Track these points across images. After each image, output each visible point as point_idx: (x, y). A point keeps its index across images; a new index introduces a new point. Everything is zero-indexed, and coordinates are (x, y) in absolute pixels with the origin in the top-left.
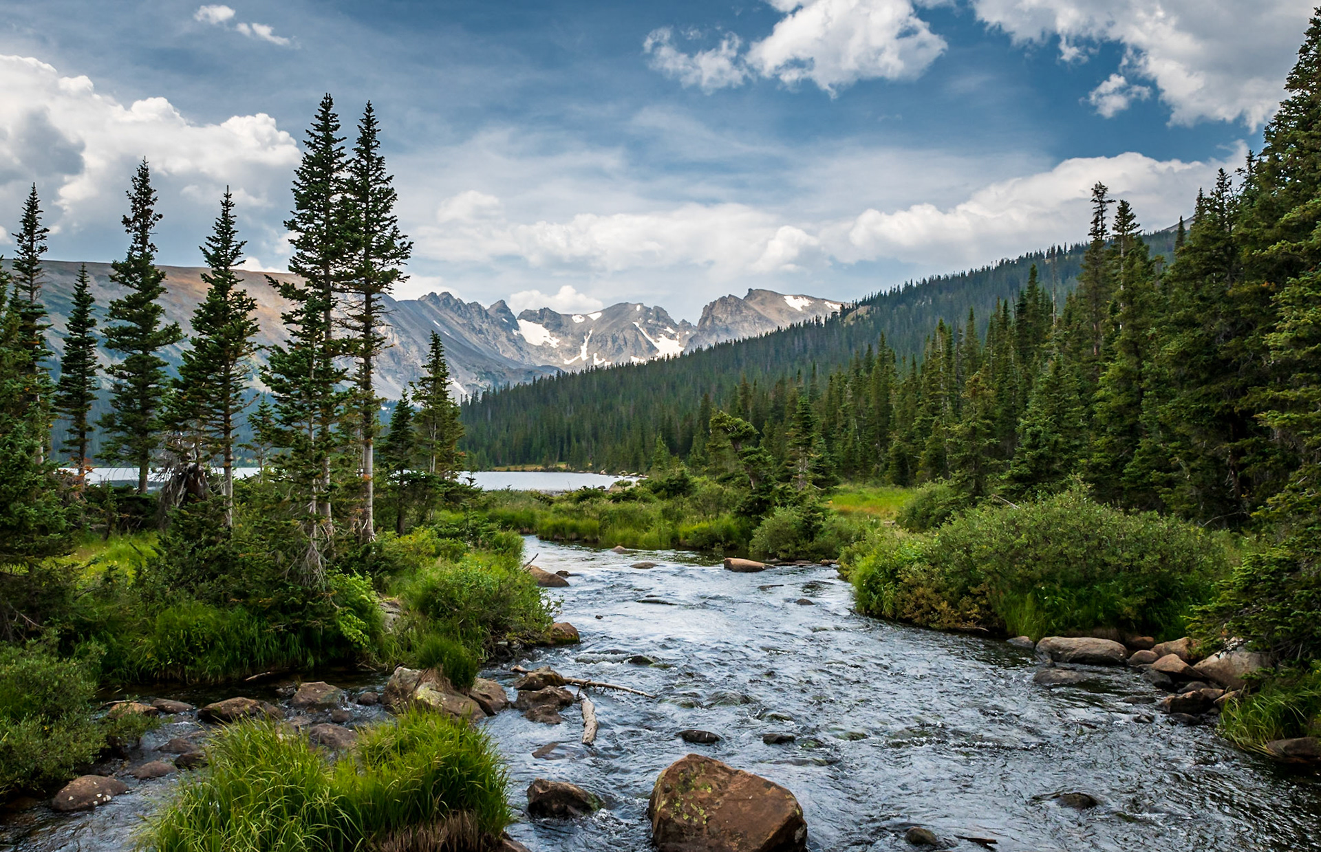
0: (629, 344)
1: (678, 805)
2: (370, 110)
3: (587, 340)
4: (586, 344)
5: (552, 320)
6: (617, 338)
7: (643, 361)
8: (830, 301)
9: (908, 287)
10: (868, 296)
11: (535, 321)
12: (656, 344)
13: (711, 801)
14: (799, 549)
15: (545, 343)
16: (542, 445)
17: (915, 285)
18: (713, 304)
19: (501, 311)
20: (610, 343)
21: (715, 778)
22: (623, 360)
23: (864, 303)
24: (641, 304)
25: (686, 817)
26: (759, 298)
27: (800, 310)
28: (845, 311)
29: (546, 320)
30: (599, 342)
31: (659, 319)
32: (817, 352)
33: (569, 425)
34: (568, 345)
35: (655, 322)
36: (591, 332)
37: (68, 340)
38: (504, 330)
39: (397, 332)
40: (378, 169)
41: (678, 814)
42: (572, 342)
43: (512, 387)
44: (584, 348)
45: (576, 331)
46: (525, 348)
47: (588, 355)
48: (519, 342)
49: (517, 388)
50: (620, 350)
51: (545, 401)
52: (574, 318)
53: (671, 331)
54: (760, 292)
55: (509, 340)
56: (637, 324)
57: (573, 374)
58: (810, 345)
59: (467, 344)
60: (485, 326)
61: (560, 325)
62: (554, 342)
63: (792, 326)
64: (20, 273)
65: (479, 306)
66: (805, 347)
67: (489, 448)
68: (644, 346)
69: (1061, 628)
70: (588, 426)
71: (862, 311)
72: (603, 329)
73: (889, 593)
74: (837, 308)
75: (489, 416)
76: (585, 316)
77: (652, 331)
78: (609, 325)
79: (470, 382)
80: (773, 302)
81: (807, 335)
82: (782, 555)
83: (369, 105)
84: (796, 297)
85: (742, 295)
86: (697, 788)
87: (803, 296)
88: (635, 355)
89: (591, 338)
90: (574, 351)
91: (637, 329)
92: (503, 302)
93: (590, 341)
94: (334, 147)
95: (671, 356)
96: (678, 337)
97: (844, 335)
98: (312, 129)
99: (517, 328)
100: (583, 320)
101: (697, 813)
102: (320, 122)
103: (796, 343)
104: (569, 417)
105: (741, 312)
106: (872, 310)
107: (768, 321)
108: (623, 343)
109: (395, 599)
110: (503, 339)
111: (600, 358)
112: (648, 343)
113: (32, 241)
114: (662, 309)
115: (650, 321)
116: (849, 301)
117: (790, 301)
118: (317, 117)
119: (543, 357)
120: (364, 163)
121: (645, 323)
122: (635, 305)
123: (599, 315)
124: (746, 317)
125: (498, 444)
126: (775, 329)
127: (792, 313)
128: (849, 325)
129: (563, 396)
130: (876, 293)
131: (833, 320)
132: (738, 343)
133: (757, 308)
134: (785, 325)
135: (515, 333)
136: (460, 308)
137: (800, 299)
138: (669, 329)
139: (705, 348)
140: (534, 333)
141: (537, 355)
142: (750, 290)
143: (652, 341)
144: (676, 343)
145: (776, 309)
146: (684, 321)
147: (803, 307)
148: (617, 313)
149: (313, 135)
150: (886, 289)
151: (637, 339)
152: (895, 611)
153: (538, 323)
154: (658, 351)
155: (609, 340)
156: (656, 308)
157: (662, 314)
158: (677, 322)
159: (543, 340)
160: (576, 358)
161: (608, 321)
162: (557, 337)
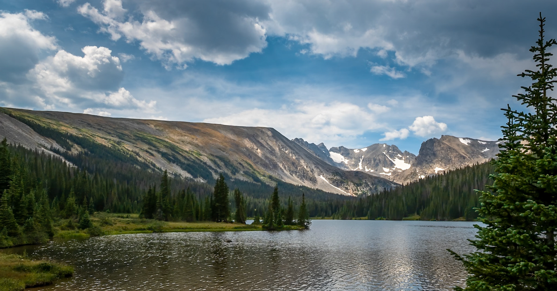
0: (382, 162)
3: (361, 160)
4: (361, 162)
5: (345, 152)
6: (376, 159)
8: (480, 140)
11: (337, 152)
12: (394, 162)
15: (342, 162)
18: (427, 142)
19: (322, 147)
20: (373, 162)
24: (386, 144)
26: (447, 139)
27: (467, 144)
29: (342, 152)
30: (367, 161)
34: (353, 163)
35: (393, 152)
36: (363, 157)
39: (294, 153)
42: (355, 161)
44: (360, 164)
45: (356, 156)
47: (363, 167)
48: (331, 161)
50: (377, 165)
52: (354, 150)
53: (400, 156)
54: (447, 136)
56: (385, 153)
61: (348, 154)
62: (346, 161)
65: (315, 145)
68: (389, 163)
72: (369, 155)
77: (391, 156)
78: (371, 153)
79: (329, 177)
80: (454, 141)
84: (464, 139)
85: (439, 138)
87: (467, 138)
88: (384, 167)
89: (363, 159)
90: (356, 165)
91: (385, 155)
92: (323, 143)
93: (363, 161)
96: (403, 159)
99: (329, 155)
100: (359, 151)
105: (440, 146)
108: (378, 161)
111: (368, 168)
112: (390, 161)
114: (395, 146)
115: (390, 151)
117: (462, 140)
119: (342, 168)
121: (388, 152)
122: (383, 145)
123: (366, 149)
124: (443, 148)
127: (463, 145)
133: (447, 143)
135: (329, 157)
136: (308, 145)
137: (467, 140)
138: (399, 155)
140: (337, 158)
142: (442, 136)
143: (392, 160)
144: (403, 161)
145: (457, 144)
146: (406, 151)
147: (468, 143)
148: (374, 148)
151: (385, 160)
153: (339, 153)
154: (395, 165)
155: (372, 160)
156: (393, 145)
157: (395, 148)
158: (403, 152)
159: (341, 161)
160: (357, 168)
161: (370, 152)
162: (348, 159)
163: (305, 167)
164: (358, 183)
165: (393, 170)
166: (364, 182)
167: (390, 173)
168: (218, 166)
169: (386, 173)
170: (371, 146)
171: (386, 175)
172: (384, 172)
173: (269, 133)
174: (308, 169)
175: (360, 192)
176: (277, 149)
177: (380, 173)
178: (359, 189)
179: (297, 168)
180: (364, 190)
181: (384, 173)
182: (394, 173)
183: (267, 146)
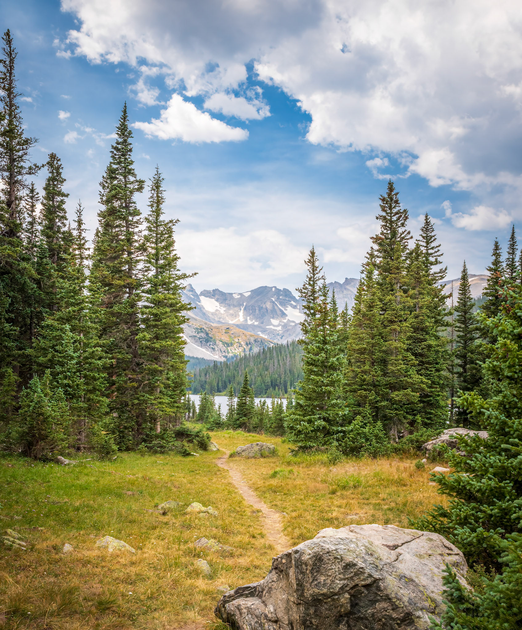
0: (269, 311)
3: (242, 309)
4: (242, 311)
5: (220, 296)
6: (262, 308)
11: (210, 297)
12: (285, 312)
15: (217, 310)
19: (190, 291)
20: (257, 311)
24: (275, 287)
26: (353, 284)
29: (217, 296)
30: (250, 310)
31: (286, 296)
34: (231, 312)
35: (284, 298)
36: (245, 304)
42: (234, 310)
44: (241, 314)
45: (236, 303)
46: (205, 313)
47: (244, 318)
48: (202, 310)
50: (263, 315)
52: (234, 295)
53: (294, 304)
54: (353, 280)
56: (273, 299)
61: (226, 299)
62: (222, 310)
68: (278, 312)
72: (252, 302)
76: (241, 294)
77: (282, 303)
78: (255, 299)
88: (273, 318)
89: (245, 307)
90: (236, 315)
91: (274, 302)
92: (190, 285)
93: (245, 309)
96: (298, 307)
99: (200, 301)
100: (239, 296)
105: (343, 292)
108: (265, 311)
111: (251, 320)
112: (281, 310)
114: (288, 290)
115: (281, 297)
119: (216, 319)
121: (278, 299)
122: (272, 288)
123: (249, 294)
124: (345, 295)
133: (351, 290)
135: (199, 304)
138: (292, 302)
140: (210, 304)
141: (212, 317)
142: (346, 278)
143: (283, 309)
144: (297, 311)
148: (260, 292)
151: (274, 308)
153: (212, 298)
154: (287, 316)
155: (257, 308)
156: (284, 289)
157: (288, 293)
158: (298, 298)
159: (215, 309)
160: (236, 320)
161: (255, 297)
162: (225, 307)
164: (229, 342)
165: (283, 322)
166: (237, 341)
167: (280, 327)
169: (274, 326)
170: (255, 290)
171: (274, 330)
172: (272, 324)
175: (231, 355)
177: (267, 327)
178: (230, 350)
180: (236, 352)
181: (271, 327)
182: (285, 326)
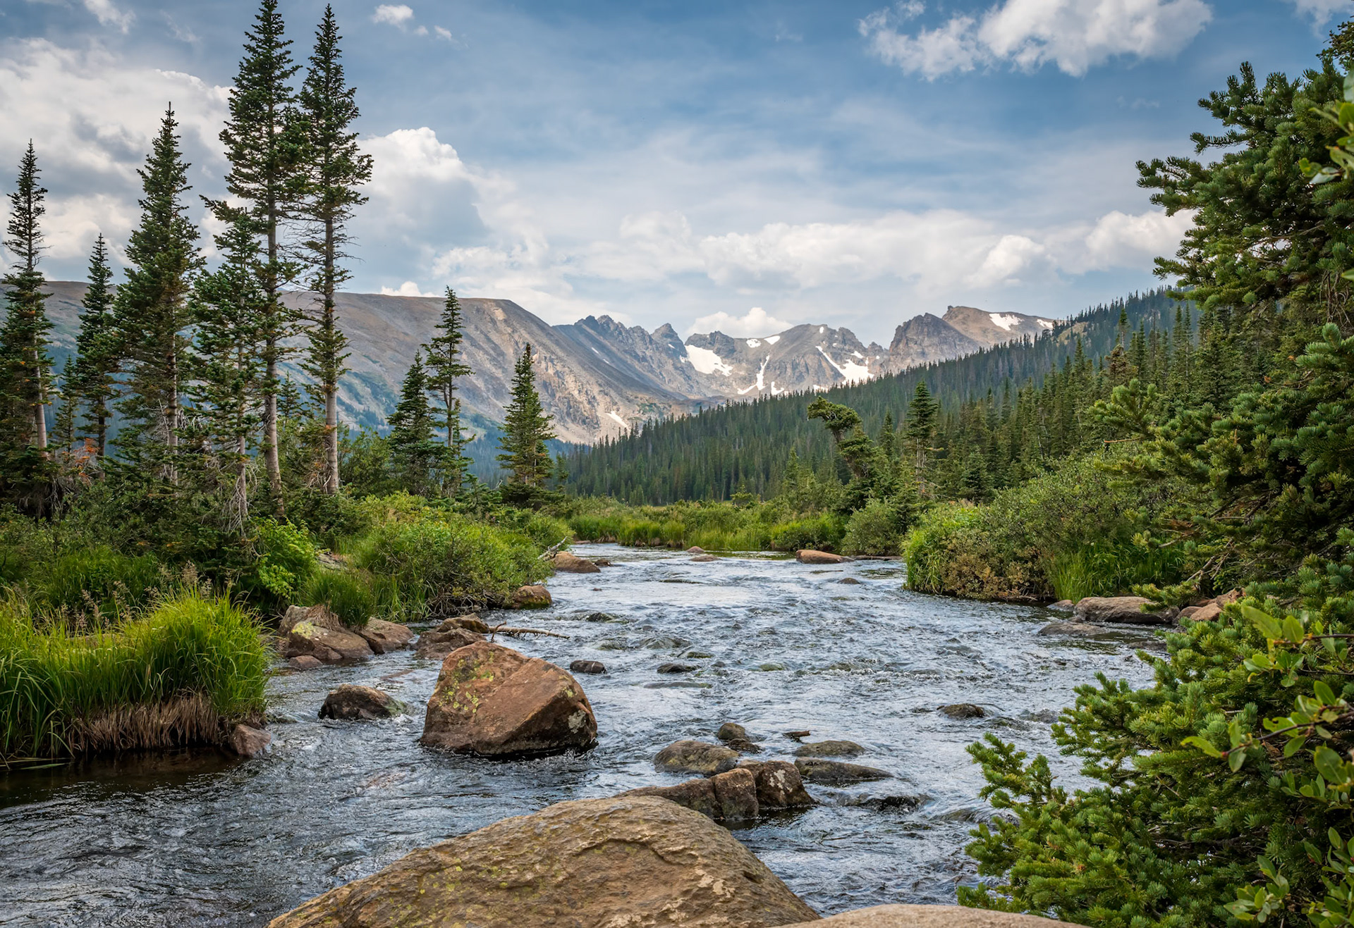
0: (811, 370)
1: (451, 693)
2: (329, 14)
3: (763, 367)
4: (762, 372)
5: (725, 345)
6: (798, 364)
7: (825, 389)
8: (1043, 319)
9: (1133, 301)
10: (1086, 311)
11: (705, 347)
12: (841, 371)
13: (488, 688)
14: (889, 543)
15: (716, 371)
16: (707, 481)
17: (1140, 297)
18: (907, 325)
19: (667, 336)
20: (789, 371)
21: (501, 666)
22: (802, 388)
23: (1081, 319)
24: (825, 326)
25: (456, 706)
26: (960, 317)
27: (1008, 329)
28: (1058, 329)
29: (717, 346)
30: (776, 370)
31: (845, 342)
32: (1024, 375)
33: (737, 459)
34: (742, 373)
35: (841, 346)
36: (768, 358)
37: (85, 318)
38: (670, 356)
39: (552, 361)
40: (338, 80)
41: (449, 702)
42: (747, 370)
43: (676, 419)
44: (760, 376)
45: (751, 357)
46: (694, 377)
47: (765, 384)
48: (687, 371)
49: (681, 421)
50: (800, 378)
51: (712, 433)
52: (749, 342)
53: (859, 355)
54: (961, 309)
55: (676, 368)
56: (820, 349)
57: (745, 405)
58: (1016, 366)
59: (629, 373)
60: (648, 353)
61: (733, 351)
62: (727, 370)
63: (996, 347)
64: (15, 237)
65: (642, 331)
66: (1010, 370)
67: (648, 485)
68: (829, 372)
69: (1108, 589)
70: (758, 460)
71: (1078, 328)
72: (782, 354)
73: (935, 564)
74: (1050, 326)
75: (650, 451)
76: (761, 340)
77: (836, 356)
78: (788, 349)
79: (632, 415)
80: (975, 321)
81: (1014, 356)
82: (870, 551)
83: (329, 9)
84: (1003, 315)
85: (940, 313)
86: (479, 677)
87: (1011, 314)
88: (818, 383)
89: (768, 364)
90: (750, 379)
91: (820, 354)
92: (668, 326)
93: (767, 368)
94: (277, 52)
95: (857, 382)
96: (867, 362)
97: (1057, 355)
98: (252, 31)
99: (685, 355)
100: (758, 344)
101: (470, 702)
102: (260, 23)
103: (1000, 364)
104: (736, 452)
105: (940, 333)
106: (1090, 326)
107: (971, 342)
108: (804, 369)
109: (346, 557)
110: (669, 367)
111: (778, 387)
112: (833, 369)
113: (29, 202)
114: (848, 331)
115: (834, 344)
116: (1063, 318)
117: (997, 320)
118: (258, 17)
119: (714, 387)
120: (322, 73)
121: (829, 347)
122: (818, 327)
123: (777, 338)
124: (945, 338)
125: (657, 481)
126: (976, 351)
127: (998, 331)
128: (1062, 345)
129: (732, 427)
130: (1095, 307)
131: (1044, 340)
132: (933, 367)
133: (958, 327)
134: (989, 344)
135: (683, 360)
136: (620, 333)
137: (1009, 317)
138: (857, 354)
139: (895, 373)
140: (704, 361)
141: (707, 384)
142: (950, 307)
143: (838, 367)
144: (865, 369)
145: (982, 328)
146: (874, 343)
147: (1011, 326)
148: (798, 336)
149: (253, 38)
150: (1107, 303)
151: (820, 366)
152: (941, 584)
153: (709, 349)
154: (844, 378)
155: (789, 366)
156: (841, 329)
157: (849, 337)
158: (866, 345)
159: (714, 368)
160: (751, 388)
161: (786, 346)
162: (730, 364)
163: (576, 393)
168: (357, 397)
170: (790, 330)
173: (499, 315)
174: (583, 398)
176: (511, 351)
179: (553, 396)
183: (485, 346)
